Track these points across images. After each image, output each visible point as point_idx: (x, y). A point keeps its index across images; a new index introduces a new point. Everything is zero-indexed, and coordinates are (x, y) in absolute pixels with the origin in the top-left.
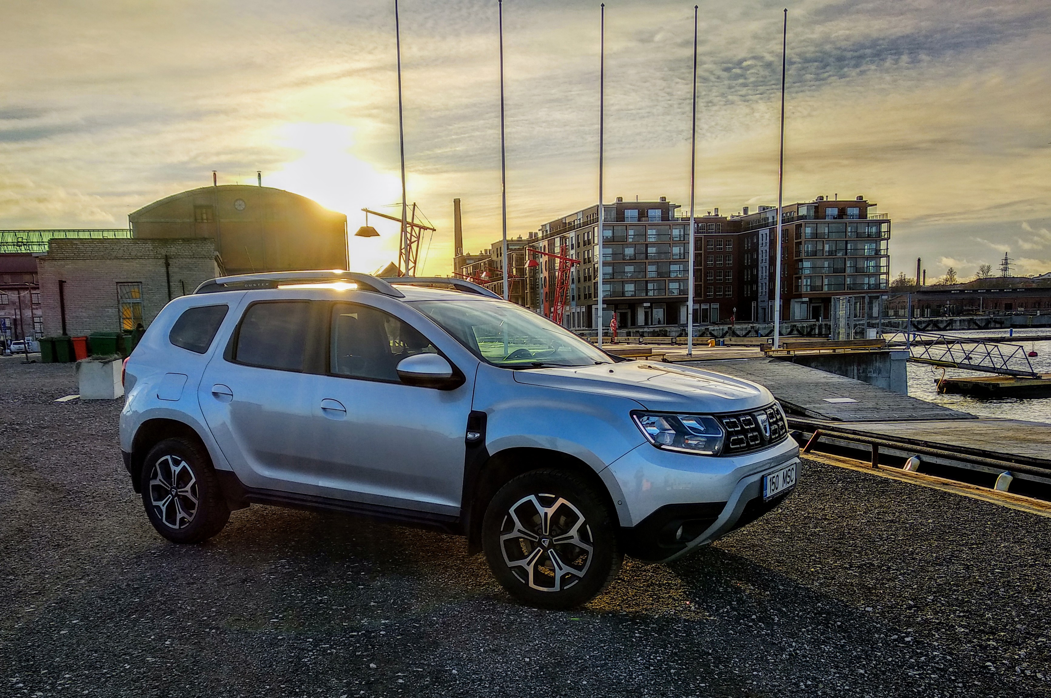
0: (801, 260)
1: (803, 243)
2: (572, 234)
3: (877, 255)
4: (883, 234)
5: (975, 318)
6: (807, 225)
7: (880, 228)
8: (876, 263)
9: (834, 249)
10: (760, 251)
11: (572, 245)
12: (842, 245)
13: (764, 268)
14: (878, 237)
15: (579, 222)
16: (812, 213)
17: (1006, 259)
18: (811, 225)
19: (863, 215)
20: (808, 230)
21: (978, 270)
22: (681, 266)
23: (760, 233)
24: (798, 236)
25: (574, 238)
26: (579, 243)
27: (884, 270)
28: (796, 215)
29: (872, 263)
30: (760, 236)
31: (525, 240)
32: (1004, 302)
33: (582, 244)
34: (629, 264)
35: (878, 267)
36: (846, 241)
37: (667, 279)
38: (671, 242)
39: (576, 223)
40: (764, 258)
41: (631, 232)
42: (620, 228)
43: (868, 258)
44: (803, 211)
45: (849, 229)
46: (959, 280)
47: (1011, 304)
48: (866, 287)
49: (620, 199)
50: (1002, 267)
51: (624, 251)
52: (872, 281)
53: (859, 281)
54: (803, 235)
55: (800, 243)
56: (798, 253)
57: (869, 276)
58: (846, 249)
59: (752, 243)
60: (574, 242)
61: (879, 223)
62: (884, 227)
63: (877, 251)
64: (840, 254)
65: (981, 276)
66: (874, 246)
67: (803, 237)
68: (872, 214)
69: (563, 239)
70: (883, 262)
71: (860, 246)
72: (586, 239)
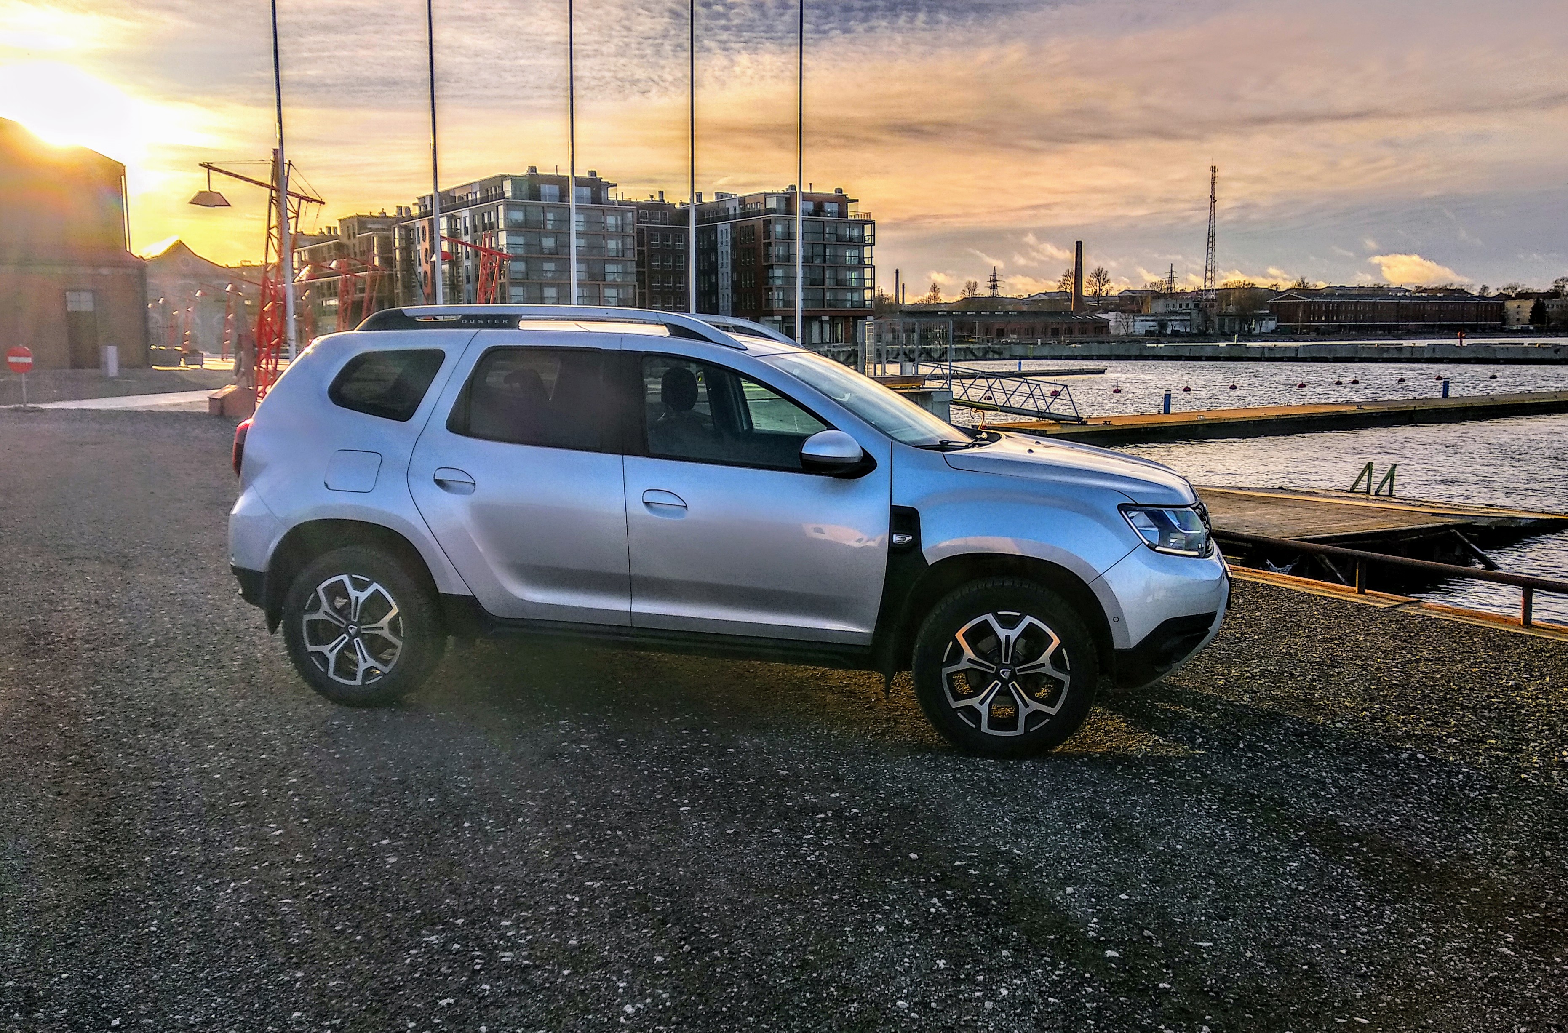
0: (771, 267)
1: (773, 244)
2: (465, 213)
3: (860, 264)
4: (866, 238)
5: (971, 346)
6: (778, 222)
7: (863, 231)
8: (859, 275)
9: (810, 254)
10: (719, 252)
11: (466, 228)
12: (819, 250)
13: (725, 275)
14: (860, 242)
15: (474, 197)
16: (783, 206)
17: (995, 275)
18: (782, 222)
19: (842, 213)
20: (779, 228)
21: (964, 287)
22: (620, 267)
23: (720, 228)
24: (767, 235)
25: (468, 220)
26: (475, 226)
27: (868, 283)
28: (763, 208)
29: (855, 275)
30: (719, 232)
31: (390, 217)
32: (996, 327)
33: (480, 227)
34: (550, 260)
35: (862, 279)
36: (825, 245)
37: (601, 283)
38: (606, 233)
39: (470, 198)
40: (725, 261)
41: (550, 216)
42: (534, 209)
43: (851, 268)
44: (772, 204)
45: (827, 230)
46: (943, 298)
47: (1003, 330)
48: (849, 304)
49: (533, 169)
50: (990, 284)
51: (540, 241)
52: (856, 297)
53: (840, 296)
54: (772, 234)
55: (770, 244)
56: (768, 256)
57: (853, 290)
58: (825, 256)
59: (709, 241)
60: (468, 225)
61: (862, 224)
62: (868, 230)
63: (861, 259)
64: (817, 262)
65: (967, 295)
66: (855, 253)
67: (773, 237)
68: (853, 211)
69: (452, 219)
70: (868, 273)
71: (840, 252)
72: (486, 221)
